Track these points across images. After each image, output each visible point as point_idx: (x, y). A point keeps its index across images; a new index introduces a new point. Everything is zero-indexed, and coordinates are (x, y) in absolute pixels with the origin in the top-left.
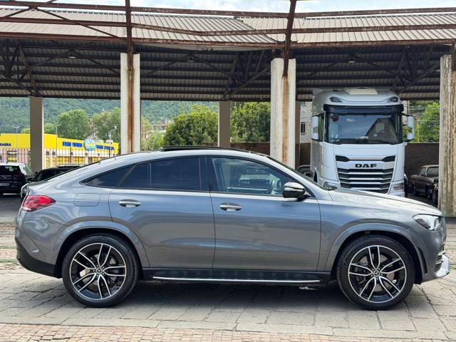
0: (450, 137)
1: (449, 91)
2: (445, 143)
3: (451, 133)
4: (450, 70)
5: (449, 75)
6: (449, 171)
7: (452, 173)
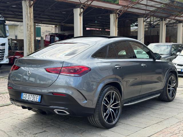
0: (30, 36)
1: (29, 16)
2: (28, 38)
3: (30, 34)
4: (29, 7)
5: (29, 9)
6: (30, 50)
7: (31, 51)
